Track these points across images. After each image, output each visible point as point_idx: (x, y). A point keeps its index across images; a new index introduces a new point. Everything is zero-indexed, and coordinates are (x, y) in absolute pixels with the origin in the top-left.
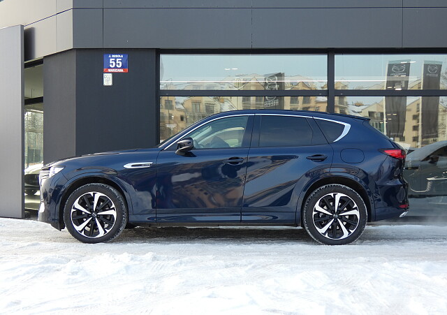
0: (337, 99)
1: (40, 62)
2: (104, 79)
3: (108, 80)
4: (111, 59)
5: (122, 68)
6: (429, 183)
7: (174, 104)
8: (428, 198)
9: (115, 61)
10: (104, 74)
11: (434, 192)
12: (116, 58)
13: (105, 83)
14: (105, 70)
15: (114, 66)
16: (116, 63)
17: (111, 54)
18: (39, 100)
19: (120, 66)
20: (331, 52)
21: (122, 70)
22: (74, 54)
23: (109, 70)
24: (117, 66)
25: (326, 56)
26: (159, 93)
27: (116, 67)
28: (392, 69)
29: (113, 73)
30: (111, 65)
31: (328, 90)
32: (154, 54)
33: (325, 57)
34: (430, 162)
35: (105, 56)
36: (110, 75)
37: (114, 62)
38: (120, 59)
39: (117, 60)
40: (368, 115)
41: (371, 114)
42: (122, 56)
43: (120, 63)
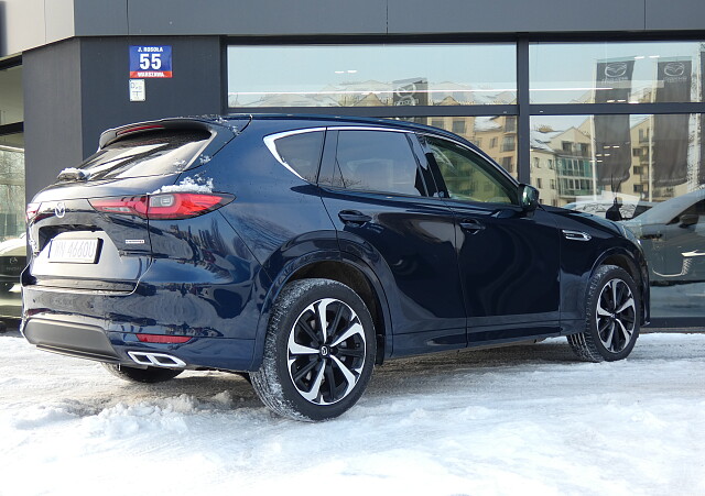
1: (16, 61)
2: (132, 90)
3: (137, 92)
4: (142, 55)
5: (161, 69)
6: (685, 261)
8: (678, 286)
9: (150, 59)
10: (132, 82)
11: (694, 276)
12: (150, 53)
13: (133, 97)
14: (131, 74)
15: (147, 67)
16: (151, 60)
17: (143, 46)
18: (17, 128)
19: (159, 66)
20: (522, 39)
21: (161, 75)
22: (77, 47)
23: (140, 74)
24: (153, 66)
25: (515, 46)
27: (150, 69)
29: (147, 80)
30: (142, 66)
31: (518, 106)
32: (217, 45)
33: (511, 49)
34: (681, 226)
35: (132, 49)
36: (141, 83)
37: (147, 61)
38: (159, 55)
39: (154, 55)
40: (561, 148)
41: (566, 145)
42: (161, 49)
43: (159, 62)
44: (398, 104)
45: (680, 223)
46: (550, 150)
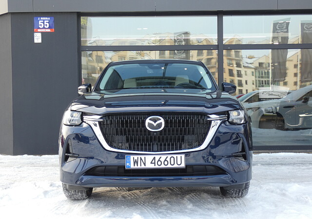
0: (225, 52)
2: (35, 38)
3: (38, 38)
4: (40, 21)
5: (49, 28)
6: (301, 119)
7: (103, 58)
8: (301, 131)
9: (44, 23)
10: (35, 34)
11: (305, 126)
12: (44, 20)
13: (36, 41)
14: (35, 30)
15: (42, 27)
16: (44, 24)
17: (40, 17)
19: (48, 26)
20: (220, 14)
21: (49, 30)
22: (9, 17)
23: (39, 30)
24: (45, 26)
25: (217, 17)
26: (80, 48)
27: (44, 28)
28: (276, 27)
29: (42, 33)
30: (40, 26)
31: (218, 45)
32: (75, 17)
35: (35, 19)
36: (40, 35)
37: (42, 24)
38: (48, 21)
39: (45, 21)
40: (258, 65)
41: (261, 64)
42: (49, 19)
43: (48, 24)
44: (176, 44)
45: (303, 101)
46: (252, 67)
